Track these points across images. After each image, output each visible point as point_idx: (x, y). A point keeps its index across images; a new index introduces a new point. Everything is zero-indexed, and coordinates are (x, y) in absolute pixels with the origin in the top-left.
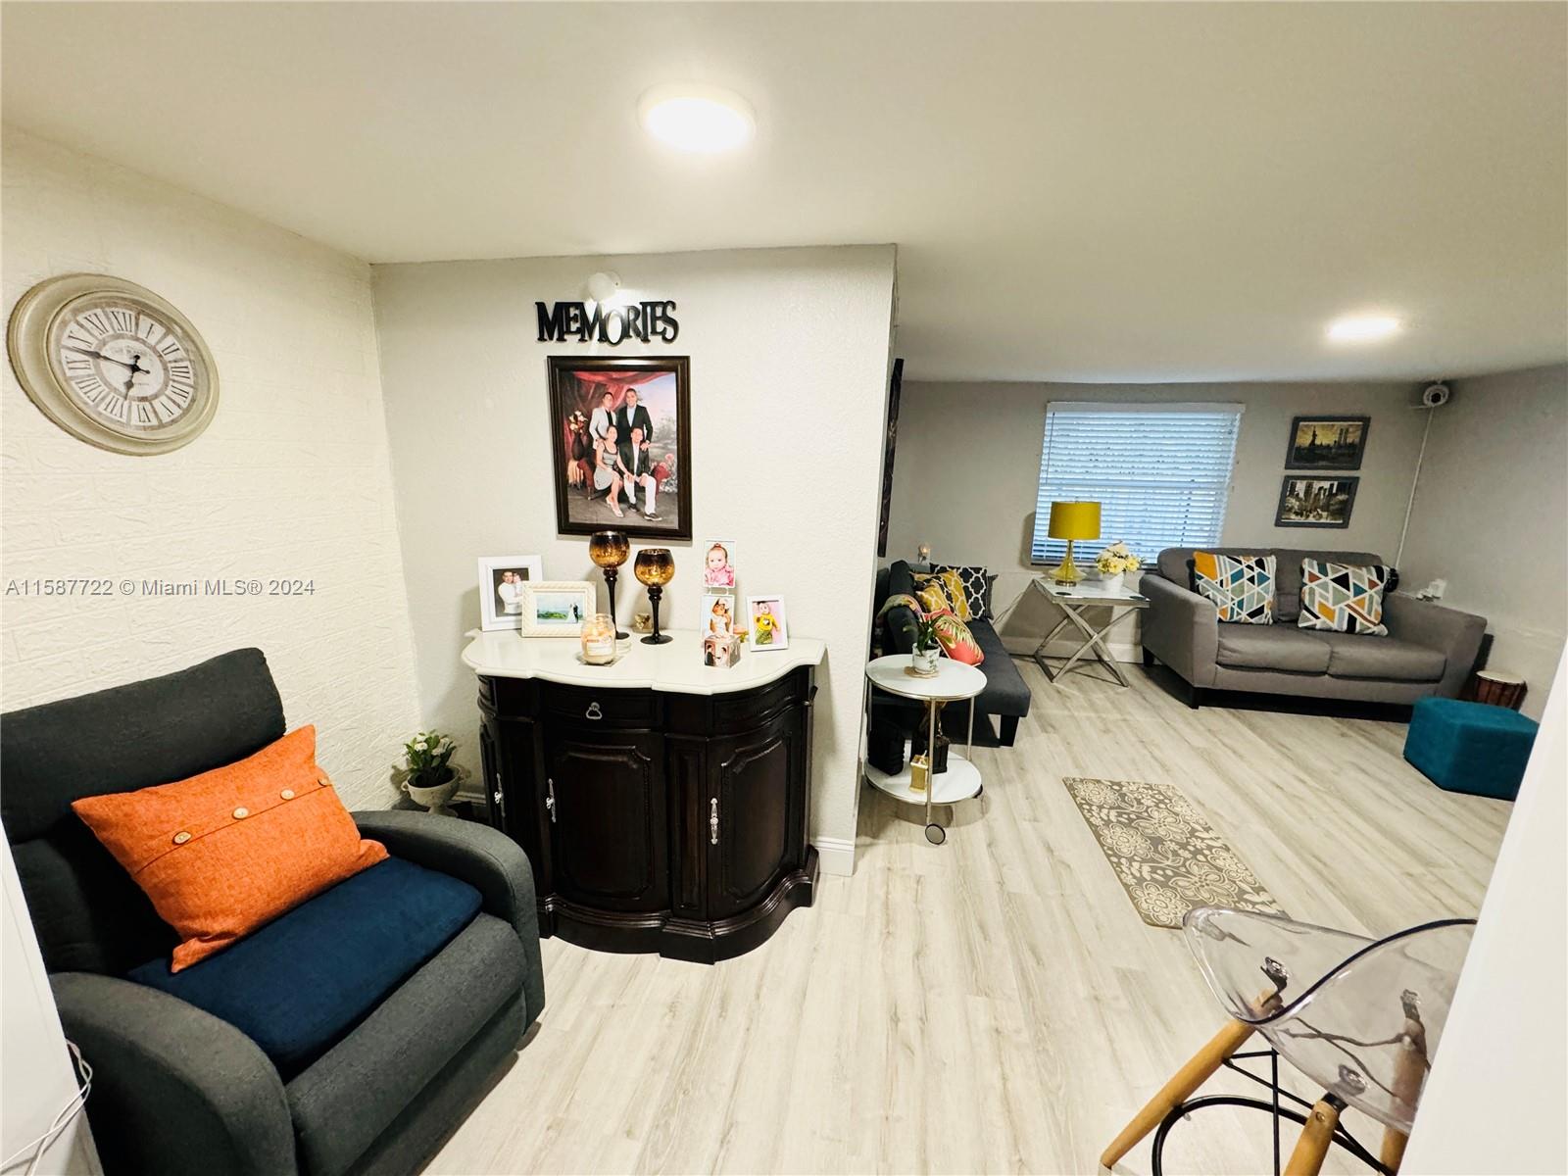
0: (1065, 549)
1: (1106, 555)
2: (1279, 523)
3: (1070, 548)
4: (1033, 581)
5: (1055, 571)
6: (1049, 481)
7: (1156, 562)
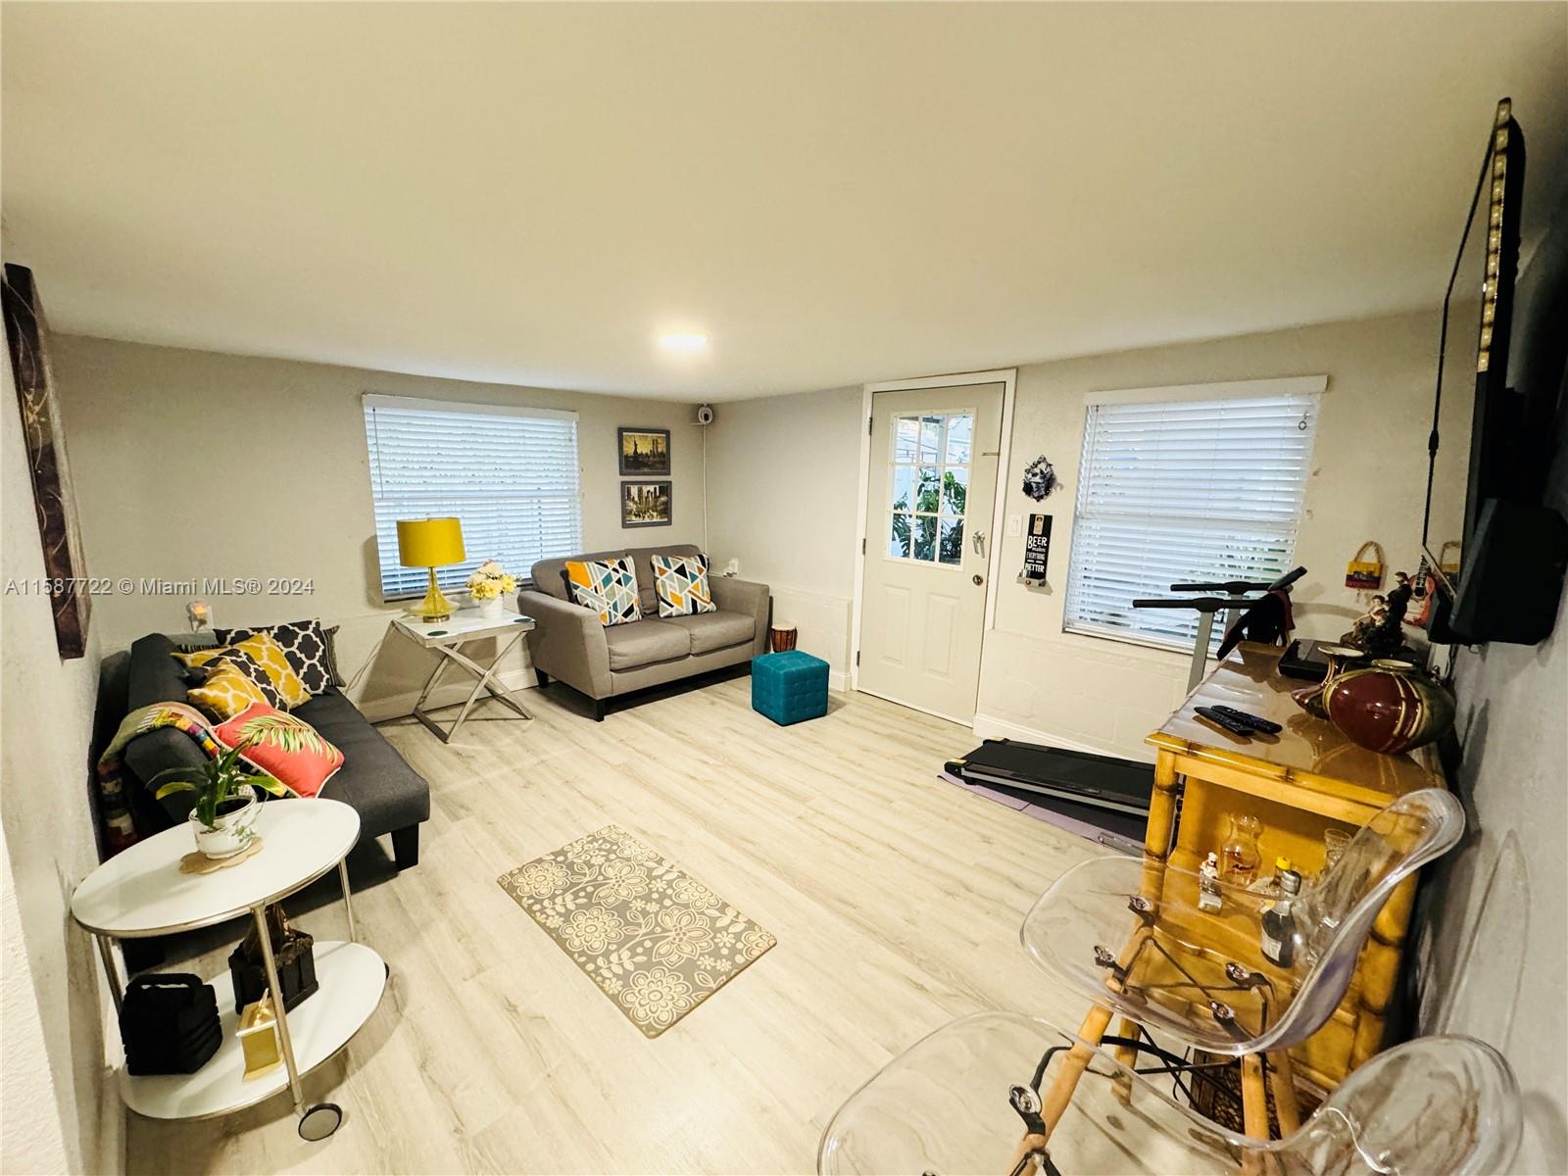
0: (427, 577)
1: (478, 579)
2: (625, 525)
3: (432, 574)
4: (392, 622)
5: (418, 606)
6: (385, 495)
7: (530, 576)
